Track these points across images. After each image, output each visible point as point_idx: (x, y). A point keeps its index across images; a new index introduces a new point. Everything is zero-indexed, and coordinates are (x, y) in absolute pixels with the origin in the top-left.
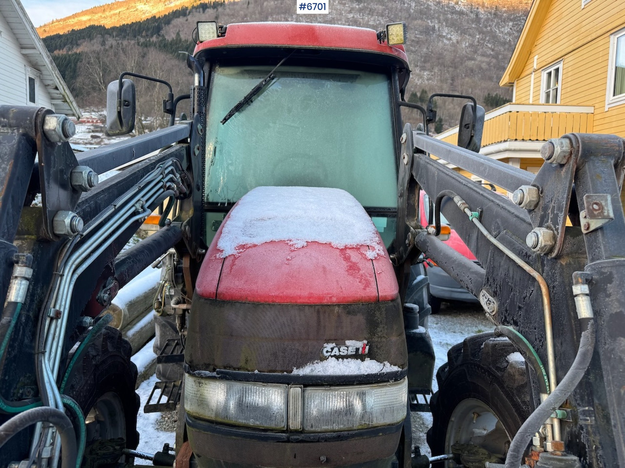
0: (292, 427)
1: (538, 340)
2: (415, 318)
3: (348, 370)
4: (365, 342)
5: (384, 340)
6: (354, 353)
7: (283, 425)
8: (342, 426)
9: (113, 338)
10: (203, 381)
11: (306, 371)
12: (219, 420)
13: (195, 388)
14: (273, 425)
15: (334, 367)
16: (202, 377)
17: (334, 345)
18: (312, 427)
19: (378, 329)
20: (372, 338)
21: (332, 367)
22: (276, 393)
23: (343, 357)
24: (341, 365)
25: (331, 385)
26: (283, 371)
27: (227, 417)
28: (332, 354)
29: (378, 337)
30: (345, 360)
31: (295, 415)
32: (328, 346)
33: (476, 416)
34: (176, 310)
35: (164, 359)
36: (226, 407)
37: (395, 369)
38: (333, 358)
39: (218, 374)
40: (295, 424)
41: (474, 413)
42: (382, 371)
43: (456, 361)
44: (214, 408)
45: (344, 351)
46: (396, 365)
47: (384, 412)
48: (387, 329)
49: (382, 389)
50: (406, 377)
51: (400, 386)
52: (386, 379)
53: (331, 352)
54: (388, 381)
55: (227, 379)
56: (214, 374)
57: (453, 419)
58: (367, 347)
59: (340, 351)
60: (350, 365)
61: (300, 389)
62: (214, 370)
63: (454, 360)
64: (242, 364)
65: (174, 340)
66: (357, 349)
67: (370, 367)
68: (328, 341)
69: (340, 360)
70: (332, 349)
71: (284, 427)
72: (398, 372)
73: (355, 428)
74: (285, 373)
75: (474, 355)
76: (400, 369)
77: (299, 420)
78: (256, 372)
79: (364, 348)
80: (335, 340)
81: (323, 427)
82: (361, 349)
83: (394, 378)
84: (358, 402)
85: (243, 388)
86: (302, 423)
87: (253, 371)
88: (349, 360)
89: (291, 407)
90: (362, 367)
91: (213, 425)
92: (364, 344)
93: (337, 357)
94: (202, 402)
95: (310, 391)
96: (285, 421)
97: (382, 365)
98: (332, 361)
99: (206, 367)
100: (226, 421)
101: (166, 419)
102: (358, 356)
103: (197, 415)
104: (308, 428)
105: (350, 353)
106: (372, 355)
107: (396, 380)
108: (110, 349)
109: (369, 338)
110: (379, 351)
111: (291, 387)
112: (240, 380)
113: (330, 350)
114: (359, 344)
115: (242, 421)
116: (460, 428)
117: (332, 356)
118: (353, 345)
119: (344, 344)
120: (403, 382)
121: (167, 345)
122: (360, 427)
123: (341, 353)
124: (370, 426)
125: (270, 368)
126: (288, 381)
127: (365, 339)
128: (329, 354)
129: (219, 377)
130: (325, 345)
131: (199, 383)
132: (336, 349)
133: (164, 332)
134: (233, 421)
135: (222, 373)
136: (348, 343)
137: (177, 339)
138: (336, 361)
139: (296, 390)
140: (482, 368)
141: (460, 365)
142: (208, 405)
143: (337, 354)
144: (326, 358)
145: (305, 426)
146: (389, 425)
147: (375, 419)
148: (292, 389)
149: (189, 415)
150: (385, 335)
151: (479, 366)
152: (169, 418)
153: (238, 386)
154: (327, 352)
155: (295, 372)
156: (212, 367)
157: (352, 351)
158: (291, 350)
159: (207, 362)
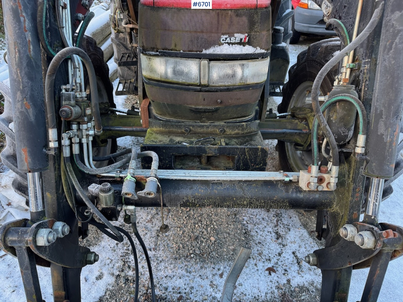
0: (202, 83)
1: (350, 26)
2: (280, 36)
3: (235, 51)
4: (247, 35)
5: (258, 33)
6: (239, 41)
7: (197, 82)
8: (230, 83)
9: (91, 43)
10: (151, 57)
11: (211, 51)
12: (163, 80)
13: (148, 62)
14: (192, 82)
15: (227, 49)
16: (150, 55)
17: (227, 36)
18: (213, 83)
19: (255, 26)
20: (250, 33)
21: (226, 50)
22: (194, 64)
23: (233, 44)
24: (231, 48)
25: (225, 60)
26: (197, 51)
27: (167, 78)
28: (226, 42)
29: (255, 32)
30: (233, 45)
31: (204, 76)
32: (224, 37)
33: (308, 92)
34: (126, 29)
35: (122, 63)
36: (166, 73)
37: (263, 51)
38: (227, 44)
39: (160, 53)
40: (204, 82)
41: (307, 91)
42: (255, 52)
43: (302, 61)
44: (159, 73)
45: (233, 40)
46: (263, 49)
47: (254, 76)
48: (260, 26)
49: (254, 63)
50: (269, 57)
51: (265, 61)
52: (257, 57)
53: (225, 40)
54: (258, 58)
55: (165, 56)
56: (158, 53)
57: (294, 95)
58: (247, 38)
59: (231, 40)
60: (236, 48)
61: (207, 62)
62: (157, 51)
63: (301, 60)
64: (173, 47)
65: (126, 54)
66: (241, 39)
67: (248, 50)
68: (223, 34)
69: (231, 45)
70: (226, 39)
71: (198, 83)
72: (264, 53)
73: (237, 85)
74: (198, 52)
75: (313, 55)
76: (266, 52)
77: (207, 79)
78: (182, 51)
79: (245, 39)
80: (228, 33)
81: (219, 84)
82: (243, 39)
83: (262, 56)
84: (239, 70)
85: (175, 61)
86: (208, 82)
87: (180, 51)
88: (236, 45)
89: (202, 72)
90: (243, 50)
91: (160, 83)
92: (245, 36)
93: (229, 44)
94: (152, 70)
95: (212, 63)
96: (199, 80)
97: (255, 49)
98: (226, 46)
99: (153, 49)
100: (167, 80)
101: (128, 103)
102: (241, 43)
103: (150, 77)
104: (211, 84)
105: (236, 41)
106: (249, 43)
107: (263, 58)
108: (92, 50)
109: (249, 32)
110: (254, 41)
111: (202, 61)
112: (173, 57)
113: (225, 39)
114: (243, 36)
115: (175, 80)
116: (297, 100)
117: (226, 43)
118: (239, 36)
119: (233, 36)
120: (267, 59)
121: (123, 57)
122: (240, 84)
123: (232, 42)
124: (246, 84)
125: (189, 49)
126: (200, 57)
127: (247, 33)
128: (224, 41)
129: (161, 55)
130: (222, 36)
131: (150, 59)
132: (228, 39)
133: (119, 49)
134: (170, 80)
135: (161, 52)
136: (236, 35)
137: (128, 53)
138: (228, 46)
139: (205, 62)
140: (317, 62)
141: (304, 63)
142: (155, 72)
143: (229, 41)
144: (223, 44)
145: (209, 83)
146: (256, 84)
147: (248, 80)
148: (202, 62)
149: (146, 78)
150: (259, 30)
151: (315, 61)
152: (130, 103)
153: (172, 60)
154: (223, 40)
155: (204, 52)
156: (155, 50)
157: (238, 40)
158: (202, 38)
159: (153, 47)
